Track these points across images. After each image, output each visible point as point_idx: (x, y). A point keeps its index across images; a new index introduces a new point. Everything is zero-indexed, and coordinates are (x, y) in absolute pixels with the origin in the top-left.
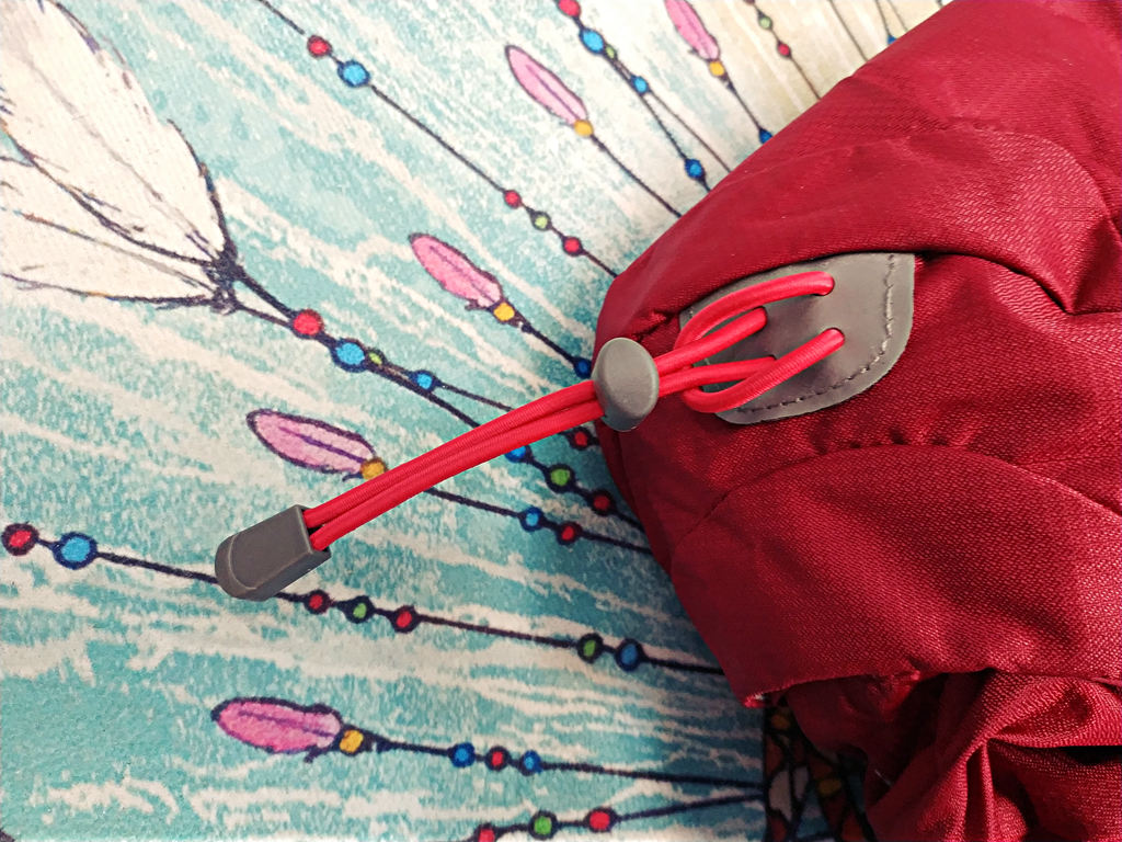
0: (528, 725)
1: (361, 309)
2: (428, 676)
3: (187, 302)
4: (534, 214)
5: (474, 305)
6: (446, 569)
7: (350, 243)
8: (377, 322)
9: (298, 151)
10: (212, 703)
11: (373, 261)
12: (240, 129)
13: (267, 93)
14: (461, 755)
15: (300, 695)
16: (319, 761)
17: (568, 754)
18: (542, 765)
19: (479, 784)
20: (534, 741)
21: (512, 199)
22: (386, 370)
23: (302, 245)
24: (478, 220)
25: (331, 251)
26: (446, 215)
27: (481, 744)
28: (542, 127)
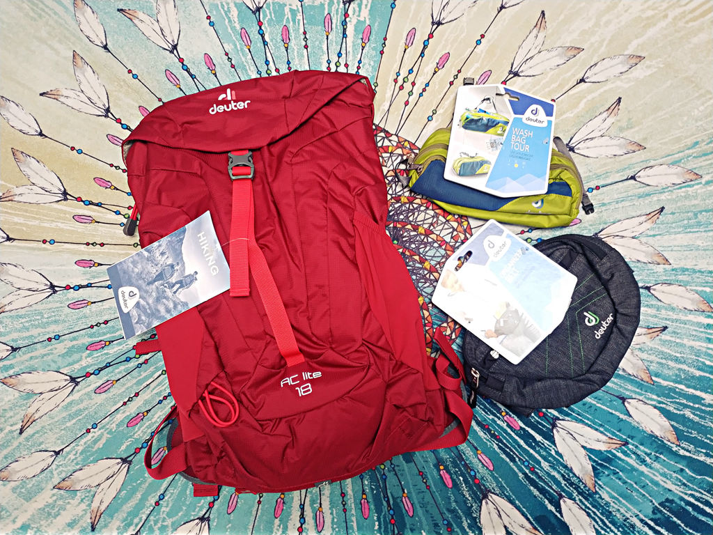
0: (165, 390)
1: (91, 365)
2: (147, 398)
3: (74, 388)
4: (96, 325)
5: (103, 347)
6: (135, 384)
7: (81, 359)
8: (95, 364)
9: (63, 356)
10: (126, 426)
11: (86, 358)
12: (55, 362)
13: (52, 353)
14: (160, 402)
19: (166, 403)
21: (92, 327)
22: (102, 369)
23: (77, 366)
24: (91, 336)
25: (80, 363)
26: (88, 341)
27: (161, 398)
28: (84, 311)
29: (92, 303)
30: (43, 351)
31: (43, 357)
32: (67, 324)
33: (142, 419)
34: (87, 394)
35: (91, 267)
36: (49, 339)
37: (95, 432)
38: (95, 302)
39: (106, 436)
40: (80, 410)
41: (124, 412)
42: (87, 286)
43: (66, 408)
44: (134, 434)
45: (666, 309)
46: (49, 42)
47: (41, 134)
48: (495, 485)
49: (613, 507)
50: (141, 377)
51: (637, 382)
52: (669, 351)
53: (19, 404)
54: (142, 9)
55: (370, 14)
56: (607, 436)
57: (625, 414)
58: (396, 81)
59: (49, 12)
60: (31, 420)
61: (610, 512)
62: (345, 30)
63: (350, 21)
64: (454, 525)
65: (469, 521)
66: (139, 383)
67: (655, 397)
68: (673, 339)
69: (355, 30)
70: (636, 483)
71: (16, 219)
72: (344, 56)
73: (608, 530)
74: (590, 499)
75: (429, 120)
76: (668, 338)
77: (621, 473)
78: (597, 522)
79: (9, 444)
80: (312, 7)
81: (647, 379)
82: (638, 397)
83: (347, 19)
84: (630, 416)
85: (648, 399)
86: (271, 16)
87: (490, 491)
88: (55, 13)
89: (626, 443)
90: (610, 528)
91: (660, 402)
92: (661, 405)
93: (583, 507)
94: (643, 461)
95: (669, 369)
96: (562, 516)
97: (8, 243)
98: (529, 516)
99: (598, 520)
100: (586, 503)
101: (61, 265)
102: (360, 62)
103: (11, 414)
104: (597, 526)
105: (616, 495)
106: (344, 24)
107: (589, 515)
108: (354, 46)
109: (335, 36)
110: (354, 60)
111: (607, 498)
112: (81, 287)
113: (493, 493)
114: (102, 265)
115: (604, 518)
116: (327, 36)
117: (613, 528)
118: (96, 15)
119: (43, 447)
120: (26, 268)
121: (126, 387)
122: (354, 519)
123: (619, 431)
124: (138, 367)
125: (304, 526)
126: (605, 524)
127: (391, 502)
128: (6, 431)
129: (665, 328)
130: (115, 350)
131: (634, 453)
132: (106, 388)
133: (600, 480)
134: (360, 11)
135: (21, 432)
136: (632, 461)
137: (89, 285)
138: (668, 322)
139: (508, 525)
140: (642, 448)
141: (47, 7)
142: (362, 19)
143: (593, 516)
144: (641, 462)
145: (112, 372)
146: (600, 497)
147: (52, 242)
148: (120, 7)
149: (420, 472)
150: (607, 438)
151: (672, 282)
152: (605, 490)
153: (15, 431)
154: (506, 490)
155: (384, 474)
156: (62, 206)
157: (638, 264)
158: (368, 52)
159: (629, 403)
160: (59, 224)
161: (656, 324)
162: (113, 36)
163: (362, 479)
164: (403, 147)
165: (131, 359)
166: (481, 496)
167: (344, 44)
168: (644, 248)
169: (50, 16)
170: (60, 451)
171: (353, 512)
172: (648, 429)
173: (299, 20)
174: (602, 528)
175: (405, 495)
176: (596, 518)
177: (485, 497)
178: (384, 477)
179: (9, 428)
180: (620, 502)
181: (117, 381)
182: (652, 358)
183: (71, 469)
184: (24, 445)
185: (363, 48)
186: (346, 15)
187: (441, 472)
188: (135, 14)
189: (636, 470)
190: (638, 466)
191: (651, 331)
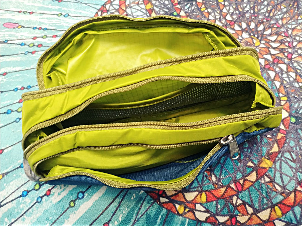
2: (33, 19)
6: (39, 7)
10: (3, 23)
14: (35, 28)
15: (14, 22)
16: (15, 29)
18: (46, 29)
20: (46, 26)
27: (38, 27)
41: (13, 16)
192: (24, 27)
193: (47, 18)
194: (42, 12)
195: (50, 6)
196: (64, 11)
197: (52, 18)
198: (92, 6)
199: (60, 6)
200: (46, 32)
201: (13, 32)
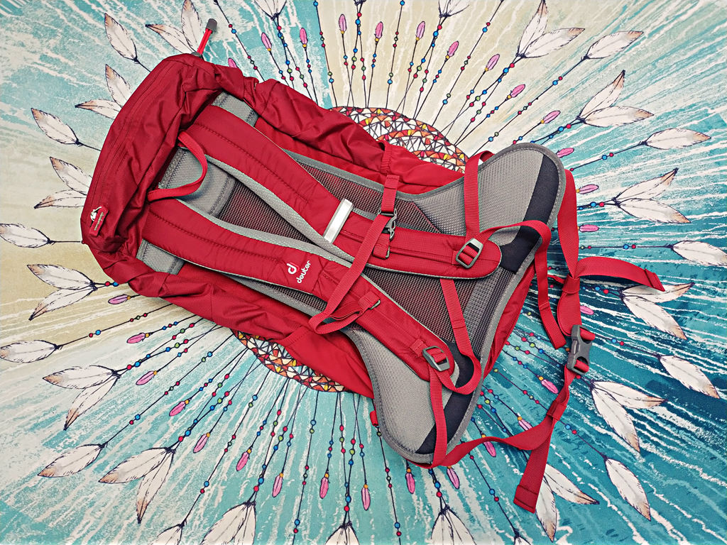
0: (258, 421)
1: (180, 429)
2: (244, 436)
3: (173, 457)
4: (170, 390)
5: (184, 407)
6: (228, 427)
7: (168, 428)
8: (183, 427)
9: (150, 432)
10: (235, 471)
11: (172, 424)
12: (144, 441)
13: (139, 434)
14: (259, 434)
15: (239, 457)
17: (266, 415)
18: (266, 421)
19: (264, 432)
20: (261, 421)
21: (166, 393)
22: (192, 428)
23: (167, 436)
24: (169, 402)
25: (169, 431)
26: (167, 408)
27: (258, 430)
28: (154, 382)
29: (158, 371)
30: (130, 436)
31: (132, 442)
32: (142, 401)
33: (249, 458)
34: (188, 457)
35: (143, 340)
36: (131, 422)
37: (209, 490)
38: (160, 370)
39: (221, 489)
40: (187, 475)
41: (229, 459)
42: (147, 358)
43: (173, 479)
44: (247, 475)
45: (669, 154)
46: (25, 159)
47: (49, 242)
48: (596, 373)
49: (710, 345)
50: (232, 418)
51: (674, 227)
52: (689, 188)
53: (126, 496)
54: (96, 97)
55: (299, 19)
56: (672, 285)
57: (679, 259)
58: (346, 64)
59: (16, 134)
60: (144, 506)
61: (709, 351)
62: (283, 40)
63: (284, 32)
64: (577, 426)
65: (589, 417)
66: (231, 425)
67: (697, 233)
68: (688, 176)
69: (292, 37)
70: (718, 315)
71: (57, 327)
72: (292, 62)
73: (715, 368)
74: (686, 347)
75: (390, 84)
76: (683, 177)
77: (701, 312)
78: (702, 365)
79: (133, 537)
80: (246, 34)
81: (683, 220)
82: (682, 239)
83: (281, 31)
84: (684, 258)
85: (692, 237)
86: (213, 56)
87: (594, 380)
88: (21, 133)
89: (693, 284)
90: (716, 365)
91: (704, 235)
92: (706, 237)
93: (684, 357)
94: (715, 293)
95: (697, 203)
96: (669, 374)
97: (57, 351)
98: (639, 387)
99: (702, 363)
100: (684, 352)
101: (115, 350)
102: (308, 61)
103: (123, 508)
104: (704, 369)
105: (706, 333)
106: (280, 35)
107: (692, 362)
108: (297, 50)
109: (277, 48)
110: (302, 62)
111: (700, 340)
112: (141, 362)
113: (598, 381)
114: (152, 333)
115: (706, 359)
116: (270, 52)
117: (718, 364)
118: (58, 120)
119: (166, 526)
120: (84, 367)
121: (221, 434)
122: (484, 461)
123: (681, 276)
124: (224, 411)
125: (441, 489)
126: (710, 364)
127: (511, 431)
128: (125, 526)
129: (676, 170)
130: (197, 404)
131: (704, 289)
132: (203, 443)
133: (685, 326)
134: (289, 20)
135: (139, 520)
136: (705, 297)
137: (148, 356)
138: (675, 164)
139: (625, 404)
140: (707, 281)
141: (11, 130)
142: (293, 25)
143: (695, 361)
144: (714, 294)
145: (202, 426)
146: (694, 342)
147: (98, 332)
148: (77, 104)
149: (523, 391)
150: (674, 287)
151: (662, 129)
152: (694, 333)
153: (133, 523)
154: (608, 372)
155: (492, 408)
156: (95, 296)
157: (626, 127)
158: (311, 50)
159: (677, 248)
160: (99, 314)
161: (667, 170)
162: (81, 130)
163: (474, 422)
164: (377, 115)
165: (214, 406)
166: (588, 388)
167: (288, 53)
168: (624, 111)
169: (16, 137)
170: (183, 523)
171: (480, 455)
172: (705, 263)
173: (239, 49)
174: (709, 369)
175: (519, 419)
176: (699, 362)
177: (592, 387)
178: (493, 410)
179: (126, 522)
180: (713, 338)
181: (210, 433)
182: (678, 200)
183: (201, 534)
184: (148, 532)
185: (305, 48)
186: (279, 28)
187: (543, 383)
188: (93, 104)
189: (713, 303)
190: (712, 299)
191: (665, 178)
192: (252, 446)
193: (250, 419)
194: (238, 424)
195: (233, 415)
196: (248, 399)
197: (253, 413)
198: (252, 368)
199: (237, 403)
200: (270, 422)
201: (254, 459)
